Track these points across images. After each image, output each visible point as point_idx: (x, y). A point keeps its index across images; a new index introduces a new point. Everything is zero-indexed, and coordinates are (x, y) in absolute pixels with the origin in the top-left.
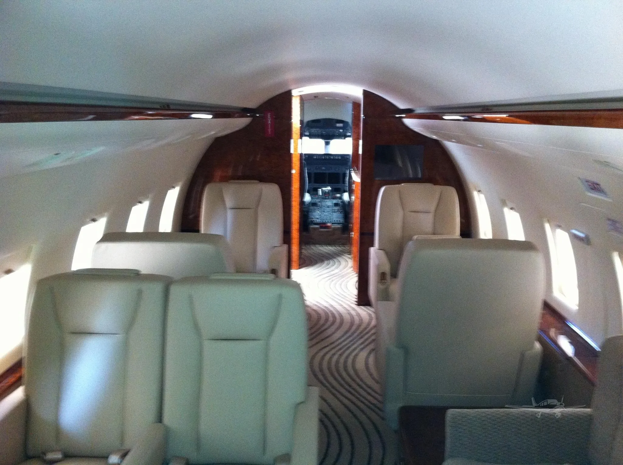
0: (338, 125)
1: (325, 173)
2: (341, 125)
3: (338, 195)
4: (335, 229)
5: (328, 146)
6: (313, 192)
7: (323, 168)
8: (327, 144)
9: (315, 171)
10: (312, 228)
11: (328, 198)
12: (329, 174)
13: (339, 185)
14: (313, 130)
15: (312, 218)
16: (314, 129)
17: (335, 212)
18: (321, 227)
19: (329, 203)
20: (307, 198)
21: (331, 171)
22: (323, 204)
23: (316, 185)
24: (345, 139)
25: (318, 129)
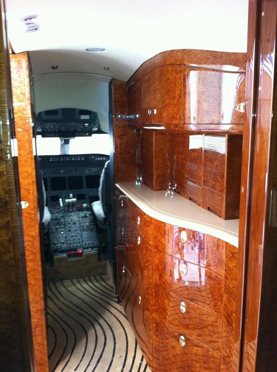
0: (83, 117)
1: (64, 178)
2: (87, 117)
3: (85, 205)
4: (89, 256)
5: (66, 145)
6: (53, 202)
7: (62, 171)
8: (67, 142)
9: (53, 176)
10: (57, 259)
11: (72, 210)
12: (69, 177)
13: (82, 190)
14: (48, 126)
15: (56, 244)
16: (50, 124)
17: (83, 230)
18: (69, 256)
19: (75, 217)
20: (47, 215)
21: (70, 175)
22: (68, 219)
23: (55, 193)
24: (90, 135)
25: (55, 124)
